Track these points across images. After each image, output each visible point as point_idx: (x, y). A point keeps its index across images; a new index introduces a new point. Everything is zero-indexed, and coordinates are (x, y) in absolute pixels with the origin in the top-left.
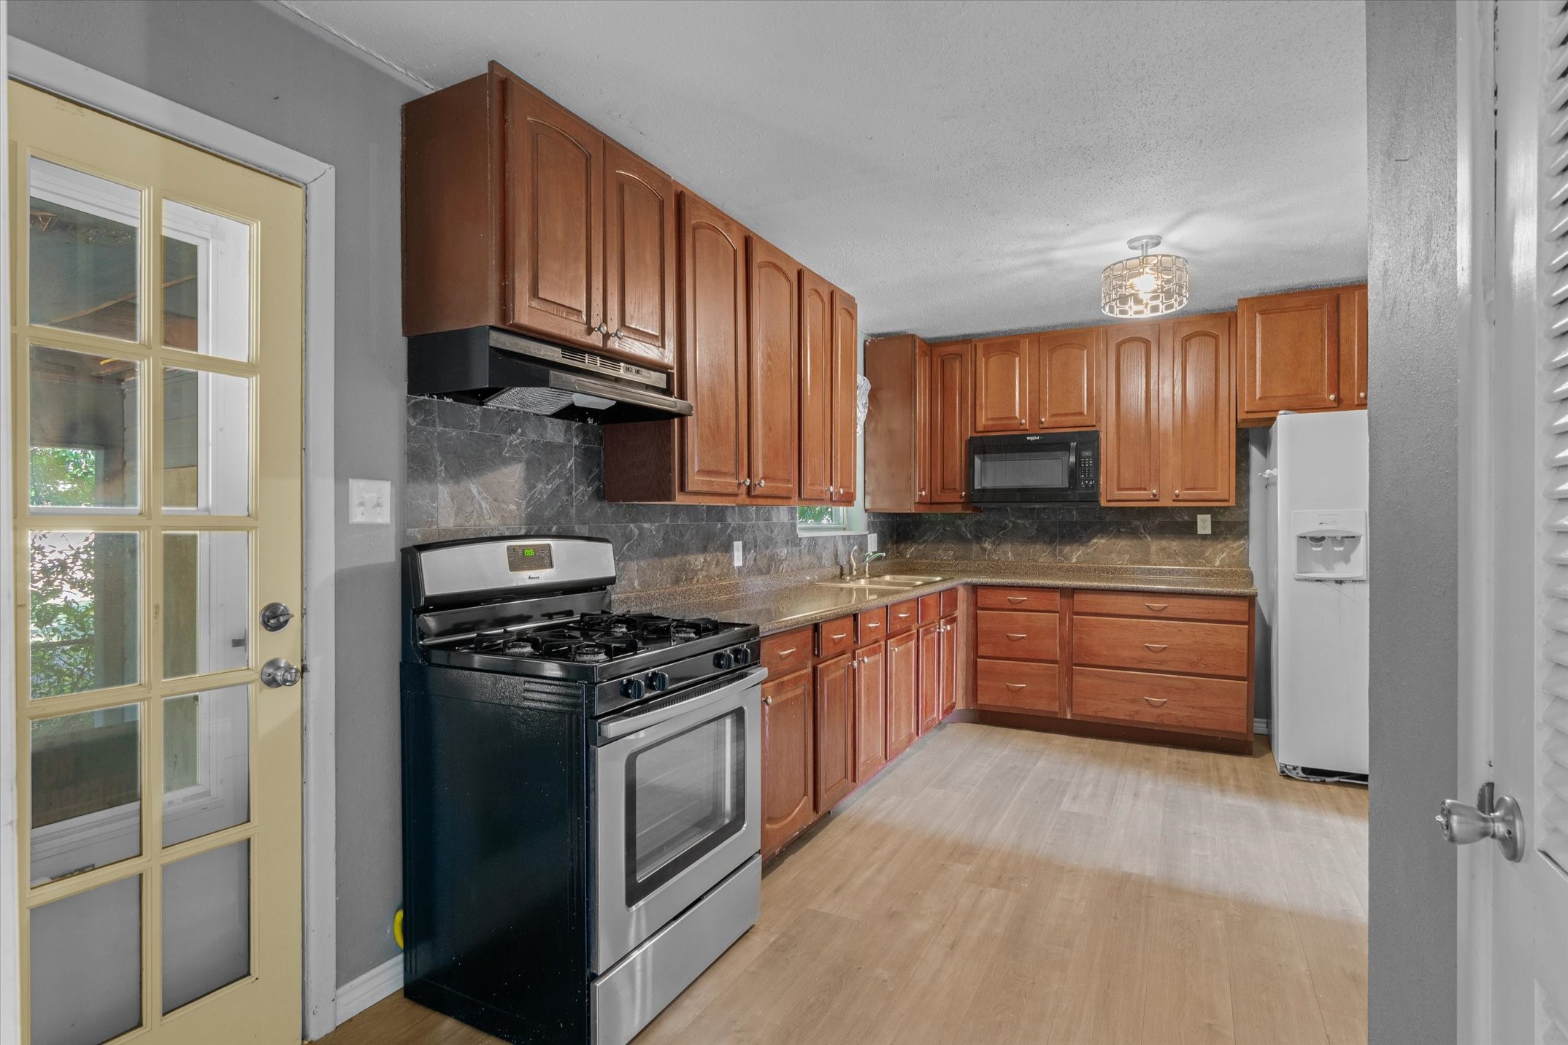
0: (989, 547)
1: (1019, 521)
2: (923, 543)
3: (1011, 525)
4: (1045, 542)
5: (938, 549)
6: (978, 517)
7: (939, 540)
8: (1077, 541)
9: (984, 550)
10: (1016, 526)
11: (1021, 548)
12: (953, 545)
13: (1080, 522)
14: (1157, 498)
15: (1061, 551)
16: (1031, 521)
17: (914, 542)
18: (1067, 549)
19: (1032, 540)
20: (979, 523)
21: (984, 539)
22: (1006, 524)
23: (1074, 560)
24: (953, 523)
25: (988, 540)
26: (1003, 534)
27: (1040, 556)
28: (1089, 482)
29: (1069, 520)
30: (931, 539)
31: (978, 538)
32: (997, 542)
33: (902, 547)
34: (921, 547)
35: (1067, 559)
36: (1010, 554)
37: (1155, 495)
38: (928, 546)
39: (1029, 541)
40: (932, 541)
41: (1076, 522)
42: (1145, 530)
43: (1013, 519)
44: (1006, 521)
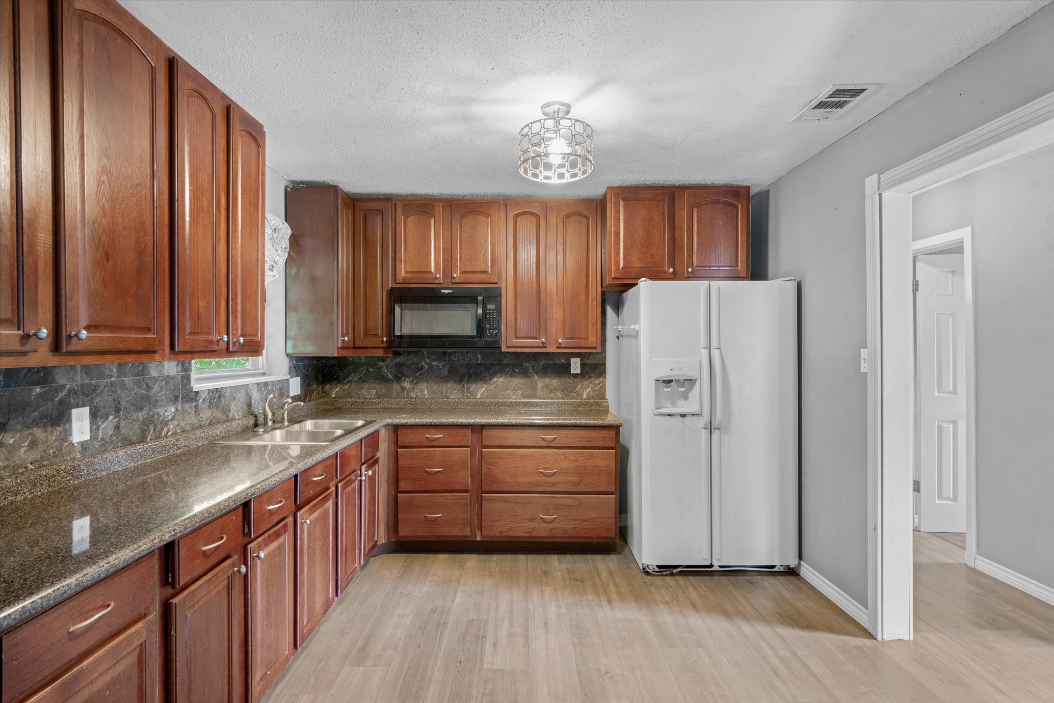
0: (408, 386)
1: (434, 363)
2: (348, 383)
3: (427, 366)
4: (455, 381)
5: (362, 389)
6: (398, 360)
7: (363, 380)
8: (481, 380)
9: (403, 389)
10: (430, 367)
11: (435, 387)
12: (376, 385)
13: (483, 364)
14: (545, 345)
15: (468, 388)
16: (444, 363)
17: (339, 382)
18: (473, 387)
19: (444, 379)
20: (399, 364)
21: (403, 379)
22: (422, 366)
23: (479, 396)
24: (376, 365)
25: (407, 379)
26: (420, 374)
27: (451, 393)
28: (493, 331)
29: (475, 362)
30: (356, 379)
31: (398, 378)
32: (415, 382)
33: (327, 387)
34: (346, 387)
35: (473, 395)
36: (426, 392)
37: (543, 343)
38: (352, 386)
39: (442, 380)
40: (356, 382)
41: (480, 364)
42: (533, 370)
43: (429, 361)
44: (422, 363)
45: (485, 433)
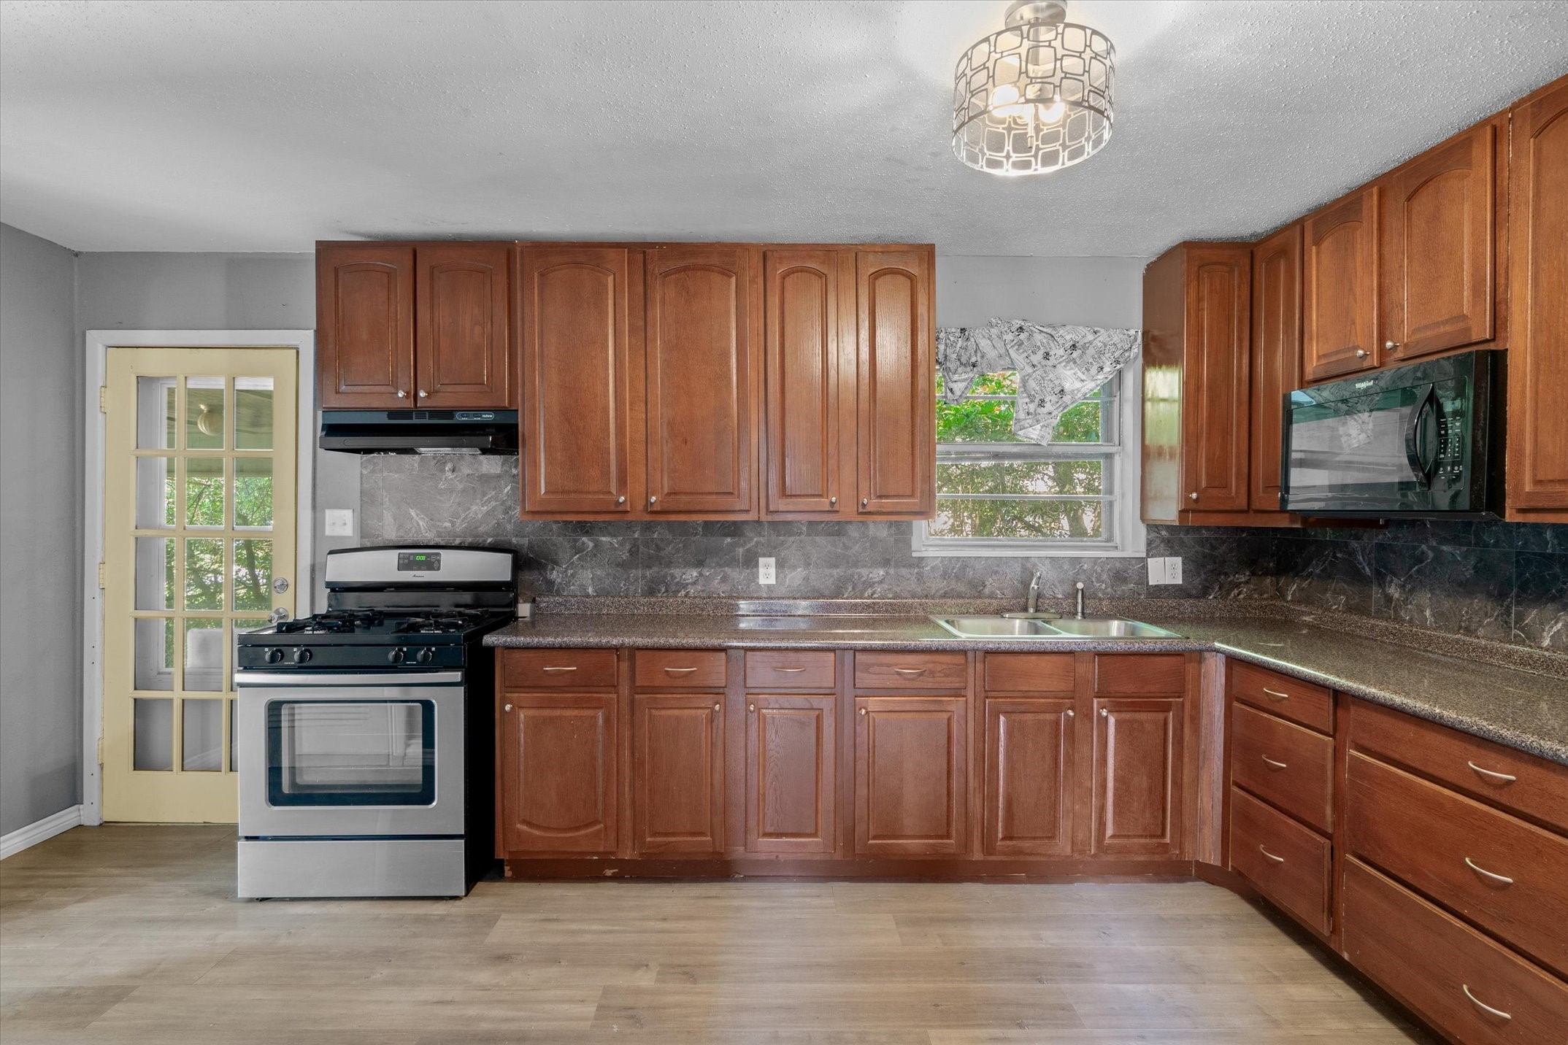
0: (1396, 595)
1: (1445, 548)
2: (1308, 577)
3: (1431, 554)
4: (1489, 595)
5: (1326, 590)
6: (1380, 537)
7: (1327, 575)
8: (1553, 599)
9: (1389, 599)
10: (1439, 556)
11: (1447, 604)
12: (1346, 586)
13: (1560, 556)
15: (1520, 617)
16: (1465, 548)
17: (1297, 575)
18: (1532, 615)
19: (1465, 588)
20: (1381, 547)
21: (1388, 579)
22: (1423, 553)
23: (1546, 643)
24: (1346, 545)
25: (1395, 580)
26: (1418, 571)
27: (1480, 624)
28: (1453, 469)
29: (1537, 550)
30: (1318, 571)
31: (1380, 578)
32: (1408, 587)
33: (1283, 580)
34: (1305, 585)
35: (1531, 637)
36: (1428, 613)
38: (1314, 583)
39: (1461, 590)
40: (1319, 576)
41: (1552, 555)
43: (1434, 544)
44: (1423, 546)
45: (1355, 713)
